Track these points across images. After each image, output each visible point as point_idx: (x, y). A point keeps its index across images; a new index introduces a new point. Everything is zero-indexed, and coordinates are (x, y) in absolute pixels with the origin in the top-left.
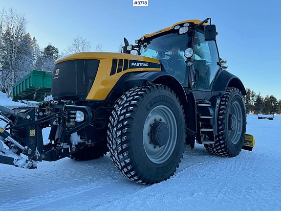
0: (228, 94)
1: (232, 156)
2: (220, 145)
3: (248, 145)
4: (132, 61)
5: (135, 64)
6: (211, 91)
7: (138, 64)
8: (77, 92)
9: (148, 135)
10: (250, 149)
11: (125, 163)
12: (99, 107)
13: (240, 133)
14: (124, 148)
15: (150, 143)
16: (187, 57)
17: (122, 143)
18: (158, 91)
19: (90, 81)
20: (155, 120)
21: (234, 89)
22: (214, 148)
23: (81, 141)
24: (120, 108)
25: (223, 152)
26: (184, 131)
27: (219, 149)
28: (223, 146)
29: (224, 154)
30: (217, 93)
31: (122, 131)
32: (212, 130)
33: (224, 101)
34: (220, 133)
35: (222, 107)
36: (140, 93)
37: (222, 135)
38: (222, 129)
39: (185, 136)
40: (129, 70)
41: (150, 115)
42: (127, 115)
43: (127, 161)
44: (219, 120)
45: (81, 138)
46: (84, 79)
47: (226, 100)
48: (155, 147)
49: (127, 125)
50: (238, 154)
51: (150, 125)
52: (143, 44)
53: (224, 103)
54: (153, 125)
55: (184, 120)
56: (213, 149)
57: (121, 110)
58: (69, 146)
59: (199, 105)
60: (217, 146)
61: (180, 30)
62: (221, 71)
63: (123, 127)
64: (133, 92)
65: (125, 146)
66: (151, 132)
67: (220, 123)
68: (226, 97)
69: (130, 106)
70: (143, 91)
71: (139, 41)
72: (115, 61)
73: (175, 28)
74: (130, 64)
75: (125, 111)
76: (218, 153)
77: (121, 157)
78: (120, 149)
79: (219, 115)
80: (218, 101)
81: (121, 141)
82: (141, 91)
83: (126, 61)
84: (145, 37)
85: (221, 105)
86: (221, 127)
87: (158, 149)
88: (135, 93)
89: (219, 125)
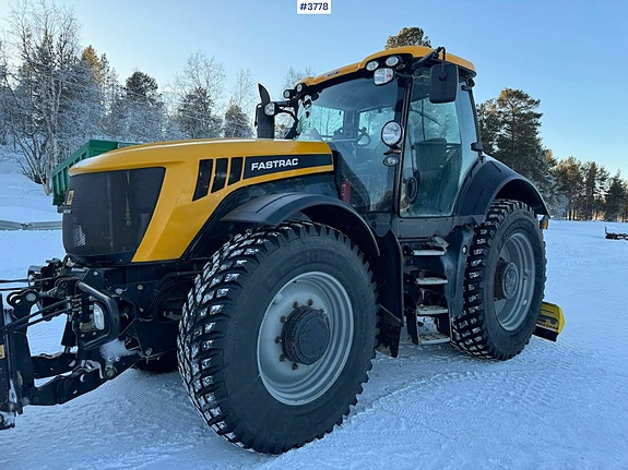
0: (496, 219)
1: (502, 358)
2: (473, 336)
3: (547, 326)
4: (251, 160)
5: (262, 166)
6: (452, 216)
7: (269, 165)
8: (112, 244)
9: (277, 342)
10: (552, 336)
11: (211, 415)
12: (168, 275)
13: (527, 303)
14: (206, 384)
15: (282, 360)
16: (389, 142)
17: (203, 373)
18: (298, 242)
19: (144, 216)
20: (295, 305)
21: (511, 206)
22: (460, 341)
23: (129, 352)
24: (203, 289)
25: (479, 350)
26: (373, 320)
27: (472, 345)
28: (479, 339)
29: (482, 355)
30: (465, 220)
31: (201, 346)
32: (446, 311)
33: (483, 236)
34: (472, 311)
35: (478, 252)
36: (250, 251)
37: (476, 314)
38: (476, 303)
39: (374, 331)
40: (242, 183)
41: (278, 297)
42: (214, 308)
43: (216, 412)
44: (468, 281)
45: (127, 347)
46: (128, 214)
47: (488, 234)
48: (295, 367)
49: (212, 332)
50: (519, 353)
51: (282, 319)
52: (303, 98)
53: (483, 241)
54: (291, 317)
55: (372, 297)
56: (458, 342)
57: (203, 294)
58: (99, 366)
59: (417, 253)
60: (467, 338)
61: (376, 75)
62: (480, 165)
63: (205, 337)
64: (236, 249)
65: (207, 381)
66: (283, 337)
67: (471, 287)
68: (488, 228)
69: (222, 284)
70: (259, 246)
71: (293, 92)
72: (205, 165)
73: (368, 68)
74: (248, 167)
75: (211, 297)
76: (471, 352)
77: (203, 402)
78: (198, 385)
79: (470, 269)
80: (467, 239)
81: (200, 368)
82: (253, 246)
83: (237, 161)
84: (303, 84)
85: (474, 246)
86: (474, 298)
87: (302, 369)
88: (239, 252)
89: (467, 294)
